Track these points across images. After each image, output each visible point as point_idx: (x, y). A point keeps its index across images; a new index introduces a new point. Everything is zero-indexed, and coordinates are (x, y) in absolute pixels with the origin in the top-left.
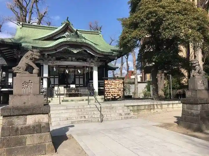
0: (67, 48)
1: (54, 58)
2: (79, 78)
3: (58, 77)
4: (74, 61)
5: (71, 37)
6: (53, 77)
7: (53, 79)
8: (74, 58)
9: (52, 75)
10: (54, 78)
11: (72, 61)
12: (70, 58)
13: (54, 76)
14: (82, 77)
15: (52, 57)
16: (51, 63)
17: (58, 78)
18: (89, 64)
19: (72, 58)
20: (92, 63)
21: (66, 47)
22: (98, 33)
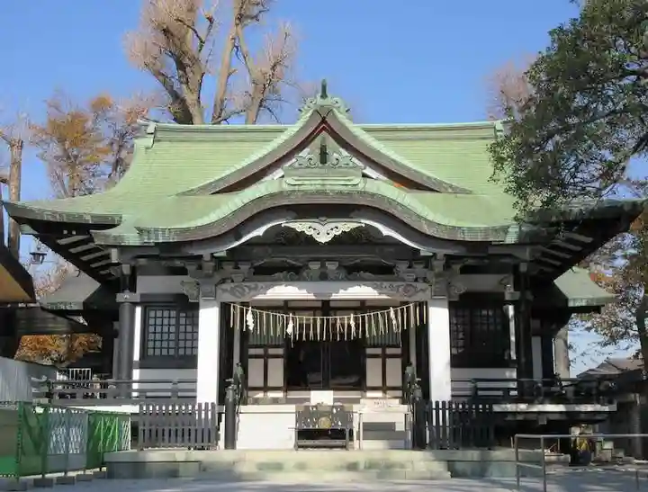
0: (287, 222)
1: (245, 267)
2: (384, 357)
3: (280, 351)
4: (336, 279)
5: (301, 172)
6: (261, 352)
7: (261, 361)
8: (332, 266)
9: (256, 347)
10: (266, 357)
11: (325, 277)
12: (315, 266)
13: (266, 348)
15: (236, 267)
16: (232, 291)
19: (323, 266)
20: (420, 285)
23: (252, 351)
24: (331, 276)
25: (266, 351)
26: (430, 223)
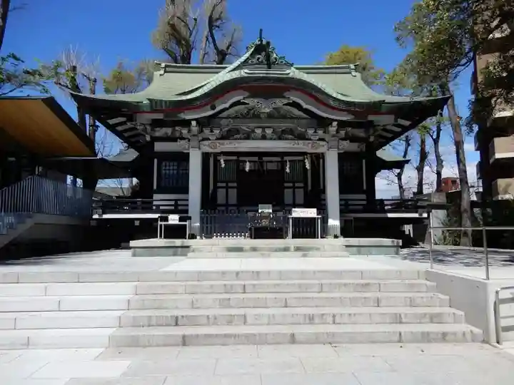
0: (244, 99)
1: (216, 131)
2: (294, 188)
3: (235, 185)
4: (271, 139)
6: (224, 185)
7: (224, 190)
8: (269, 131)
9: (222, 182)
10: (227, 188)
11: (264, 138)
12: (259, 131)
13: (227, 183)
14: (302, 185)
15: (212, 131)
16: (209, 146)
17: (235, 190)
18: (312, 147)
19: (264, 131)
20: (322, 143)
21: (242, 97)
22: (348, 70)
23: (219, 184)
24: (268, 137)
25: (227, 185)
26: (335, 99)
